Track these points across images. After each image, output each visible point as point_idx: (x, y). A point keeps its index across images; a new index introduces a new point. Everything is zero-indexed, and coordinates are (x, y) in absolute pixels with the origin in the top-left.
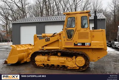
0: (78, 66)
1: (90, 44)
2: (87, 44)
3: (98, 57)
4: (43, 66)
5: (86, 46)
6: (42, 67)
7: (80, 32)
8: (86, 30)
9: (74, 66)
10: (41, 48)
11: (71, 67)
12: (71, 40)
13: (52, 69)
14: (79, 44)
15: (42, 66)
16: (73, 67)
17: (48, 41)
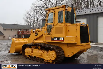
0: (51, 60)
1: (63, 39)
2: (61, 39)
3: (72, 53)
5: (60, 41)
7: (57, 26)
8: (61, 25)
10: (32, 41)
13: (34, 61)
14: (55, 39)
16: (47, 60)
17: (37, 35)
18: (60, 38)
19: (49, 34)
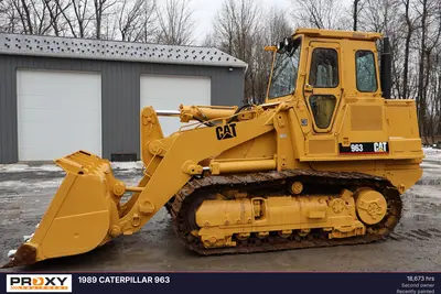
1: (387, 145)
2: (379, 147)
4: (234, 244)
5: (378, 153)
6: (228, 247)
9: (354, 227)
11: (345, 230)
12: (328, 132)
15: (229, 243)
16: (349, 230)
17: (228, 136)
18: (376, 144)
19: (325, 130)
